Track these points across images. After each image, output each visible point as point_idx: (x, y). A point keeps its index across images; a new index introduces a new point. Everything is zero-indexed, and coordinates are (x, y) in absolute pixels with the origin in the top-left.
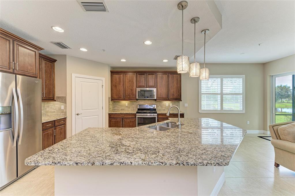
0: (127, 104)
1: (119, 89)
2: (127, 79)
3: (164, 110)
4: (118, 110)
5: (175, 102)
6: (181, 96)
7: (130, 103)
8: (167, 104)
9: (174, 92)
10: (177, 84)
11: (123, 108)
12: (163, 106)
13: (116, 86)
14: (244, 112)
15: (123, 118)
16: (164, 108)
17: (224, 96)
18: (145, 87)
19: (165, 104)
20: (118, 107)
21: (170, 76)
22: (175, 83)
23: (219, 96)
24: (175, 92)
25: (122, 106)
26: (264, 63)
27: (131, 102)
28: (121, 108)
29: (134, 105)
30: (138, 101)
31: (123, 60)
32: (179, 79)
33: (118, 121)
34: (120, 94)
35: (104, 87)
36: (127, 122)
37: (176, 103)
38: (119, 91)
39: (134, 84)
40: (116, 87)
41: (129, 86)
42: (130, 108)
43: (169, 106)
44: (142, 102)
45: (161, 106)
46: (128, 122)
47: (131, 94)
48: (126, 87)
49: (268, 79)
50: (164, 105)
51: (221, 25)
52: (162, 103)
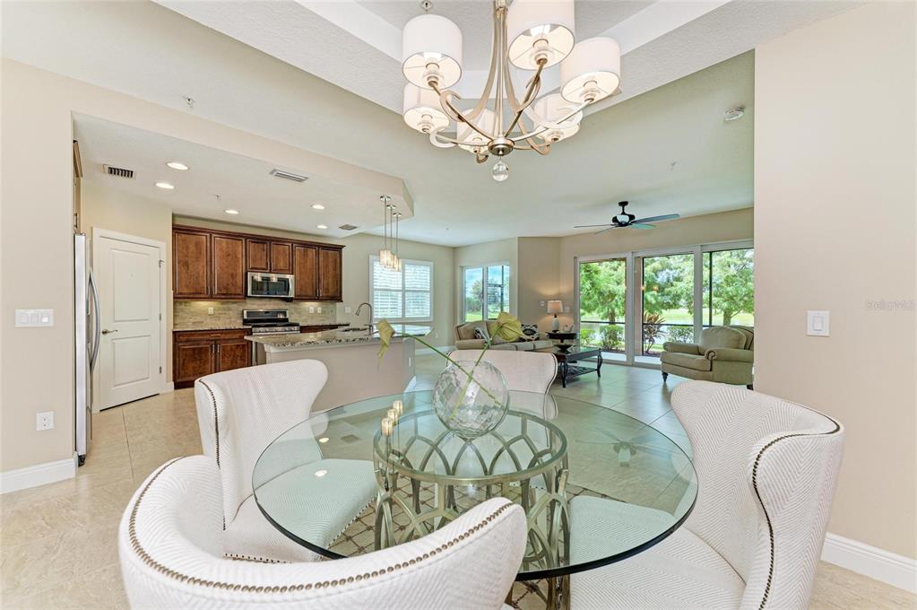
0: (211, 310)
1: (198, 273)
2: (220, 249)
3: (306, 321)
5: (327, 304)
6: (341, 292)
7: (220, 306)
8: (312, 308)
9: (328, 284)
10: (335, 269)
11: (199, 319)
12: (303, 313)
13: (187, 264)
14: (431, 320)
15: (215, 341)
16: (305, 318)
17: (407, 294)
18: (268, 271)
19: (306, 309)
21: (321, 251)
22: (330, 267)
23: (400, 294)
24: (331, 285)
25: (196, 314)
26: (455, 246)
27: (223, 303)
29: (230, 312)
31: (232, 212)
32: (338, 261)
33: (202, 348)
34: (199, 283)
35: (164, 265)
36: (229, 348)
37: (330, 306)
38: (198, 278)
39: (238, 261)
40: (188, 267)
41: (227, 267)
42: (221, 319)
43: (316, 311)
44: (254, 304)
46: (231, 349)
47: (230, 286)
48: (219, 269)
49: (458, 270)
50: (304, 311)
51: (413, 212)
52: (301, 305)
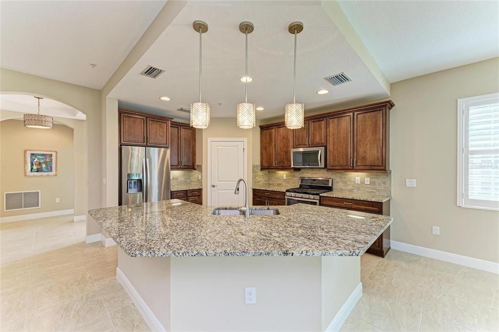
0: (285, 177)
1: (270, 153)
2: (280, 135)
3: (351, 191)
4: (273, 185)
5: (377, 175)
7: (290, 174)
8: (358, 179)
9: (365, 151)
11: (280, 182)
12: (348, 183)
13: (266, 148)
15: (268, 198)
16: (350, 187)
18: (307, 146)
19: (353, 179)
20: (274, 181)
21: (356, 117)
22: (368, 131)
24: (369, 152)
25: (278, 179)
27: (291, 172)
28: (277, 182)
29: (295, 178)
30: (302, 171)
32: (380, 122)
33: (263, 201)
35: (246, 151)
37: (381, 177)
38: (270, 156)
39: (289, 141)
40: (266, 150)
42: (290, 183)
43: (363, 183)
44: (308, 173)
45: (344, 182)
47: (285, 160)
48: (279, 149)
50: (350, 181)
52: (347, 175)
